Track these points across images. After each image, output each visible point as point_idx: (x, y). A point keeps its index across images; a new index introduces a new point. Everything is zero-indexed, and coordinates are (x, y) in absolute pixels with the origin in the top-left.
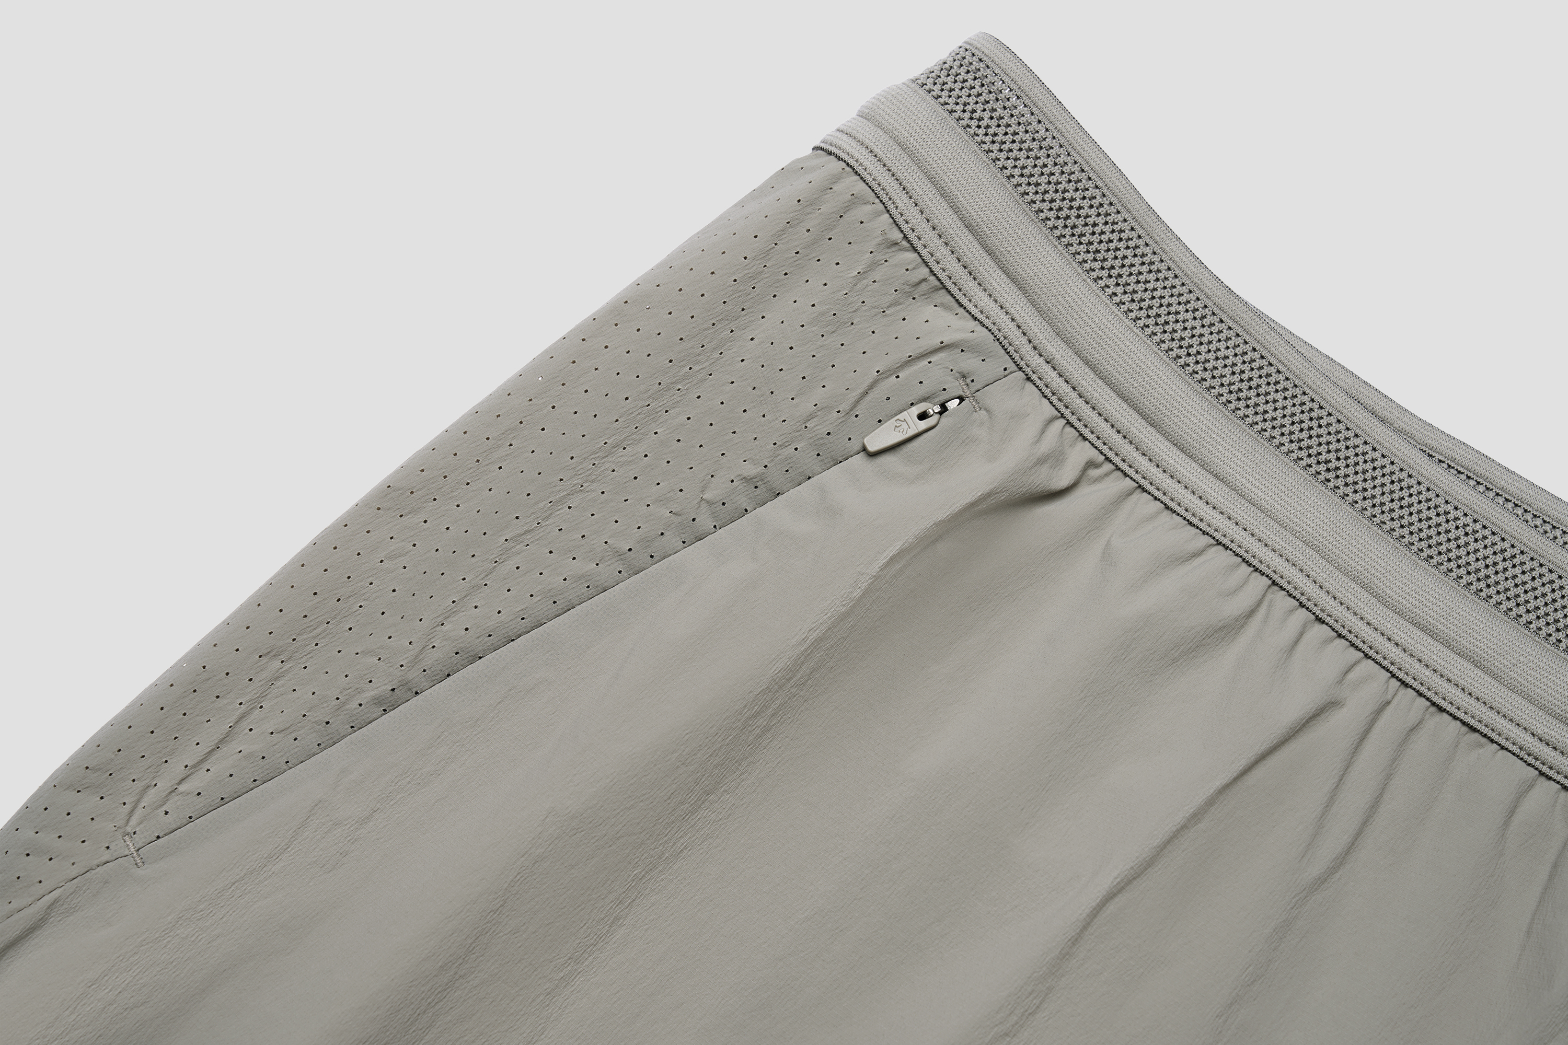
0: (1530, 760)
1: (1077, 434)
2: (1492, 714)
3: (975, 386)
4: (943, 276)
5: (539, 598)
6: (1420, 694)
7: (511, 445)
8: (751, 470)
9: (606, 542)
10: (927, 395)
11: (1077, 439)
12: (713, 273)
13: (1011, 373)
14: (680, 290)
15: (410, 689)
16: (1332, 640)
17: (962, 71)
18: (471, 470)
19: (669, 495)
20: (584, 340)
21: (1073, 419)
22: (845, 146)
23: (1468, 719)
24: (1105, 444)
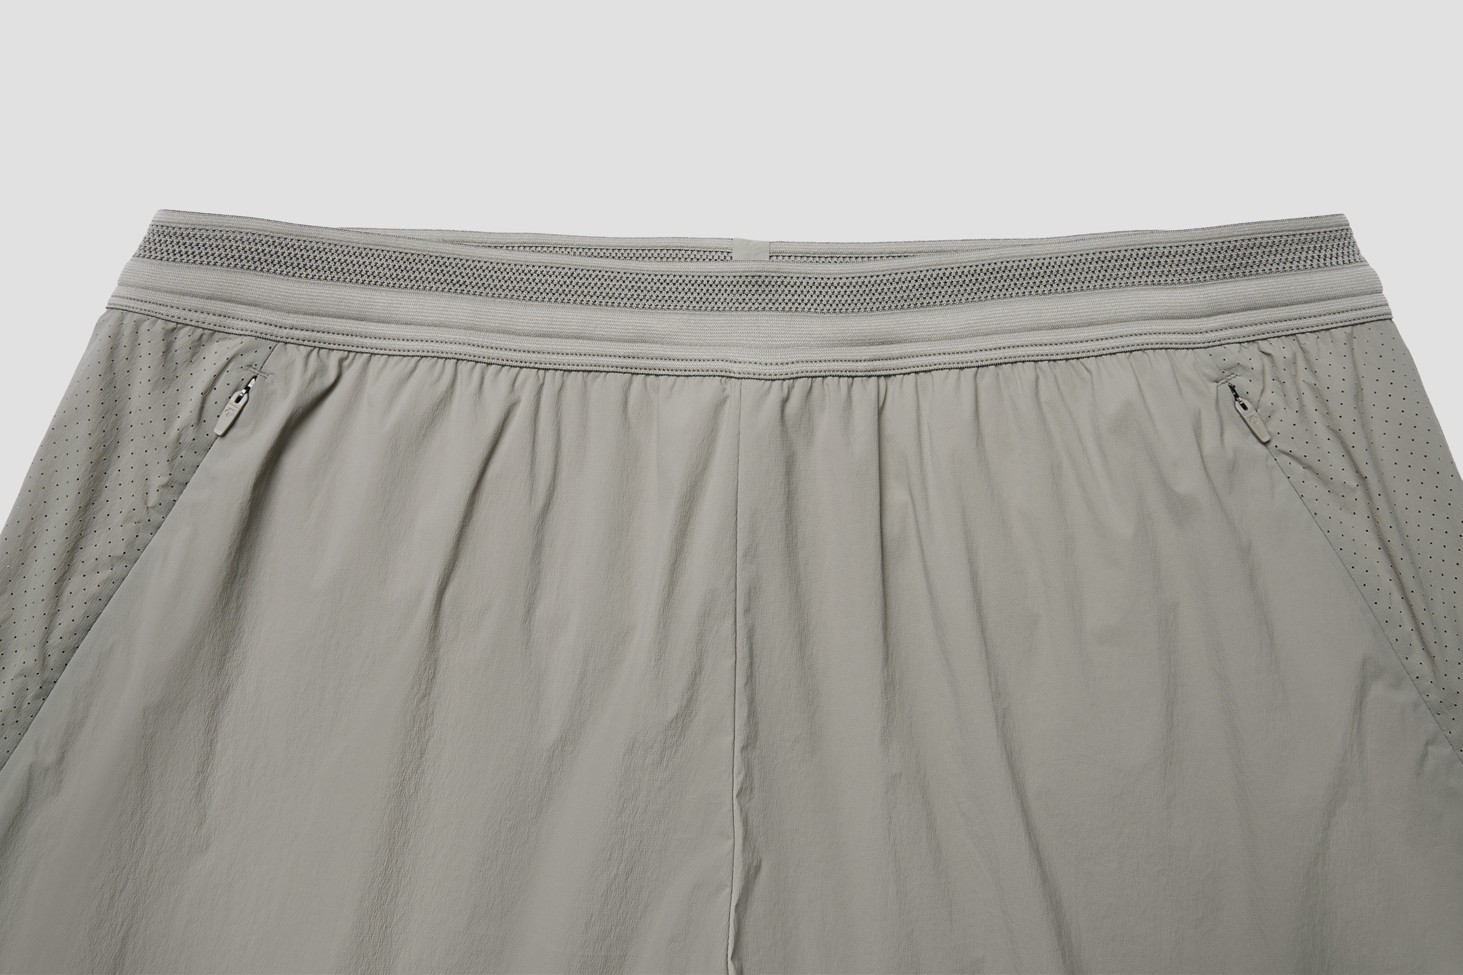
0: (624, 370)
1: (328, 350)
2: (596, 358)
3: (258, 367)
4: (211, 327)
5: (90, 602)
6: (556, 370)
7: (34, 533)
8: (164, 480)
9: (110, 556)
10: (235, 388)
11: (329, 353)
12: (88, 392)
13: (275, 347)
14: (76, 409)
15: (50, 682)
16: (500, 370)
17: (156, 236)
18: (20, 557)
19: (129, 515)
20: (41, 460)
21: (321, 345)
22: (116, 302)
23: (584, 368)
24: (344, 345)
